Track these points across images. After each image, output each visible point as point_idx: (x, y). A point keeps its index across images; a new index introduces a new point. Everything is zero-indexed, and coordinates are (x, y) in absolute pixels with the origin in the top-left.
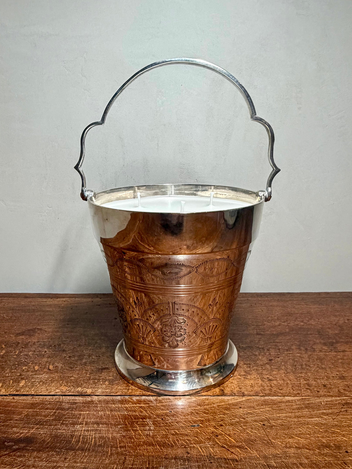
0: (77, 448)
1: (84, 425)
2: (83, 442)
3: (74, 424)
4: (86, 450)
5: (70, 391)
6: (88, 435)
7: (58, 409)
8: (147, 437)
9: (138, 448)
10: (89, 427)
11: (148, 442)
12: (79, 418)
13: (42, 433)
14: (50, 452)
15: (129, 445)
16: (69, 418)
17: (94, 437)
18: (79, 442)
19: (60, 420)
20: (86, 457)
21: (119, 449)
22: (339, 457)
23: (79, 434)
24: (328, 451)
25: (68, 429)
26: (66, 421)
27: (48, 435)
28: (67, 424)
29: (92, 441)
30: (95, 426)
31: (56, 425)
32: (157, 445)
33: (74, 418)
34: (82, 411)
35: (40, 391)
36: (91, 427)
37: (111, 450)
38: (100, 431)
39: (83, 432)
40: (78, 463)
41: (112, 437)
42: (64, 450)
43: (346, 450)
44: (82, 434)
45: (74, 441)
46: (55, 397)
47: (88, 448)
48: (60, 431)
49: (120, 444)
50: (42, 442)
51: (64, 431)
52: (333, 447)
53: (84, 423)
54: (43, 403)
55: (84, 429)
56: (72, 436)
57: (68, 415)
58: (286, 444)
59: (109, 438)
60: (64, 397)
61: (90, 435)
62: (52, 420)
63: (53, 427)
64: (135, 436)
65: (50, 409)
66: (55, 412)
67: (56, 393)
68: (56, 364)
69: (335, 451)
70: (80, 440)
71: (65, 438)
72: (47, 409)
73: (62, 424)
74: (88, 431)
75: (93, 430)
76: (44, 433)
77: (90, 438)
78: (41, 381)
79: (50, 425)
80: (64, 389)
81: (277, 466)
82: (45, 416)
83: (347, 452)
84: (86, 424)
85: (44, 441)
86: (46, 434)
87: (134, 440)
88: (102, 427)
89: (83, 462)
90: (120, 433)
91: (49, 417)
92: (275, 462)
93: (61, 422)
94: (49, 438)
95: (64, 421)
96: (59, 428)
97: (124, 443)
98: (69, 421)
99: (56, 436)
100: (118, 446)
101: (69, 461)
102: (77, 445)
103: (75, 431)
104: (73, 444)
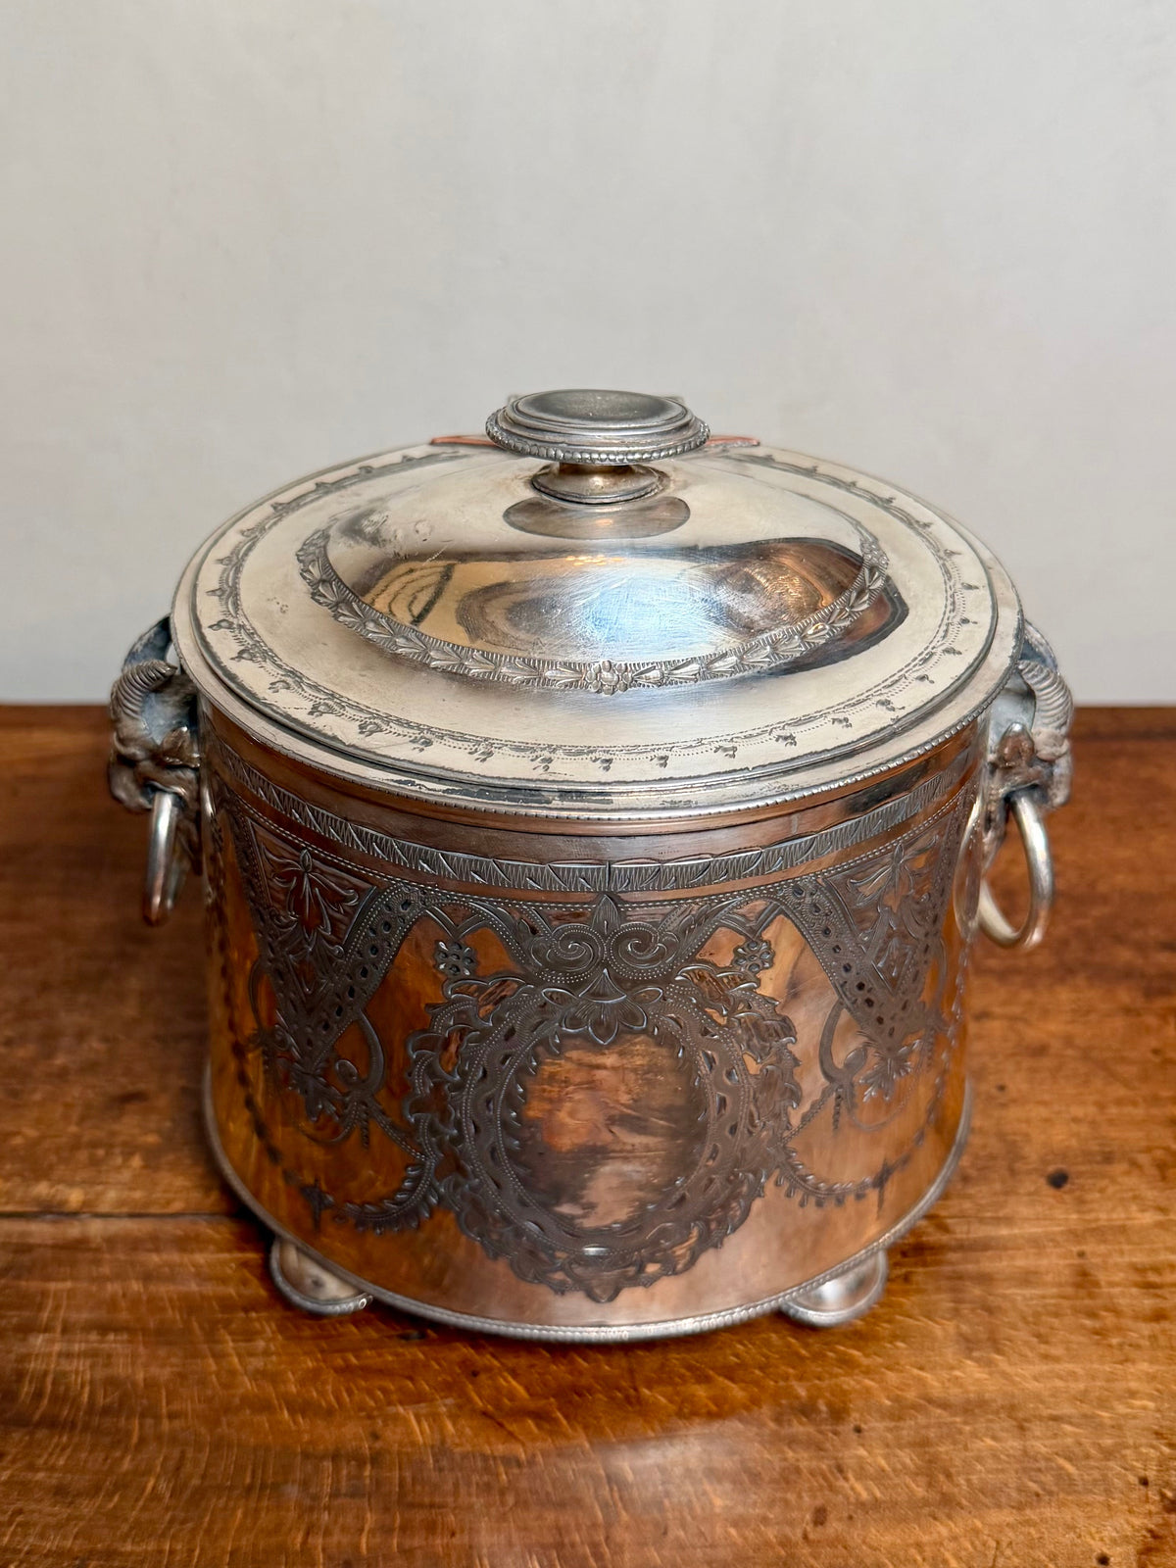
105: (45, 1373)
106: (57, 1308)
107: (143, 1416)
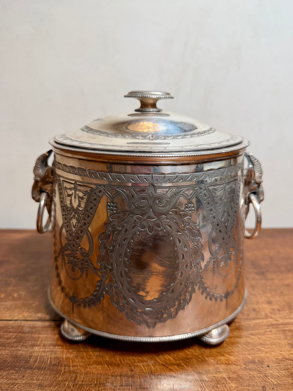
0: (34, 367)
1: (42, 347)
2: (40, 362)
3: (33, 346)
4: (42, 368)
5: (31, 316)
6: (44, 356)
7: (19, 333)
8: (97, 357)
9: (88, 367)
10: (46, 348)
11: (97, 361)
12: (37, 341)
13: (4, 353)
14: (10, 370)
15: (81, 364)
16: (29, 341)
17: (50, 357)
18: (36, 361)
19: (21, 343)
20: (42, 375)
21: (71, 367)
22: (261, 371)
23: (37, 354)
24: (253, 367)
25: (27, 350)
26: (26, 343)
27: (9, 355)
28: (27, 346)
29: (47, 361)
30: (52, 347)
31: (17, 347)
32: (105, 363)
33: (34, 341)
34: (40, 334)
35: (5, 316)
36: (48, 349)
37: (64, 369)
38: (56, 352)
39: (40, 352)
40: (34, 380)
41: (66, 357)
42: (23, 368)
43: (268, 365)
44: (40, 354)
45: (32, 361)
46: (17, 322)
47: (44, 367)
48: (20, 352)
49: (72, 363)
50: (3, 361)
51: (24, 352)
52: (257, 362)
53: (42, 345)
54: (6, 327)
55: (41, 350)
56: (30, 357)
57: (29, 338)
58: (218, 361)
59: (63, 359)
60: (25, 322)
61: (46, 356)
62: (14, 342)
63: (14, 348)
64: (86, 356)
65: (13, 333)
66: (17, 336)
67: (19, 318)
68: (21, 292)
69: (258, 366)
70: (37, 359)
71: (24, 358)
72: (10, 332)
73: (22, 345)
74: (45, 352)
75: (49, 351)
76: (6, 354)
77: (46, 358)
78: (6, 308)
79: (11, 347)
80: (26, 314)
81: (208, 380)
82: (8, 339)
83: (268, 366)
84: (44, 346)
85: (5, 361)
86: (7, 354)
87: (85, 359)
88: (58, 348)
89: (38, 380)
90: (73, 354)
91: (11, 339)
92: (207, 377)
93: (22, 344)
94: (10, 359)
95: (24, 343)
96: (19, 349)
97: (76, 362)
98: (29, 343)
99: (16, 357)
100: (71, 365)
101: (27, 378)
102: (35, 365)
103: (33, 352)
104: (31, 363)
105: (38, 356)
106: (42, 341)
107: (65, 366)
